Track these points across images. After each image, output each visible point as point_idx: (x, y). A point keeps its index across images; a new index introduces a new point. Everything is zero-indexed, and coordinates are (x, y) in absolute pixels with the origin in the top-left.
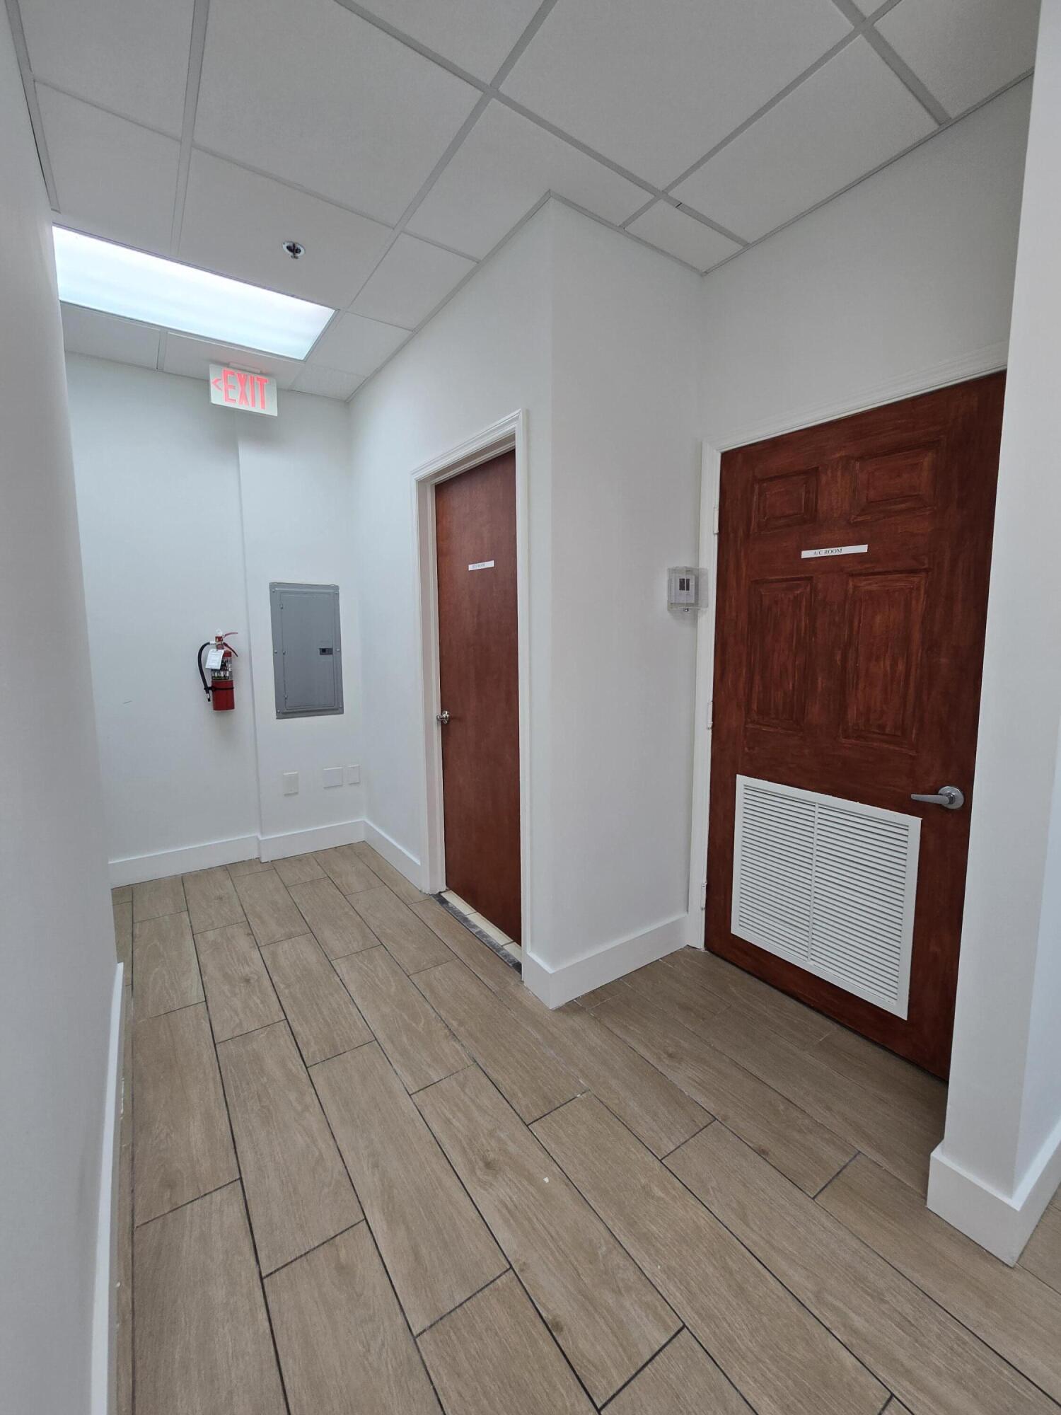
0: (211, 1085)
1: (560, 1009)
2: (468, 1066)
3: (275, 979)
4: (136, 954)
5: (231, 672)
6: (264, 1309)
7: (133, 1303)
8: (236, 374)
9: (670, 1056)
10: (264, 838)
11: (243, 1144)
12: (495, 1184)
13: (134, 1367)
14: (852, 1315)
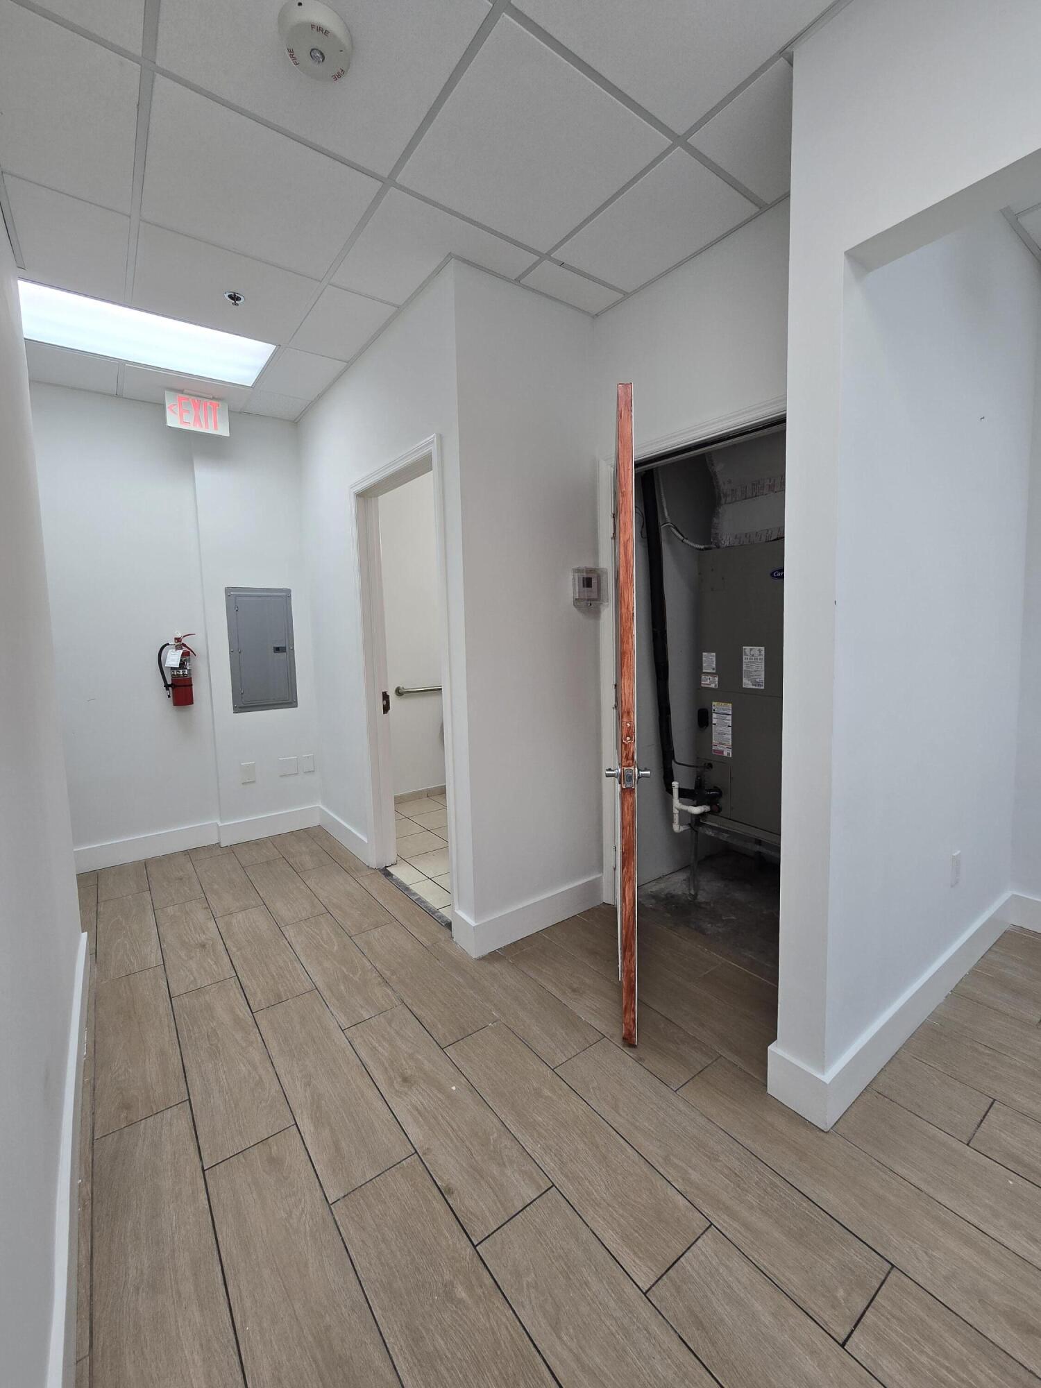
0: (166, 1030)
1: (483, 958)
2: (396, 1006)
3: (228, 943)
4: (100, 929)
5: (189, 671)
6: (204, 1192)
7: (92, 1194)
8: (190, 400)
9: (574, 991)
10: (223, 824)
11: (193, 1074)
12: (409, 1093)
13: (92, 1237)
14: (690, 1171)
